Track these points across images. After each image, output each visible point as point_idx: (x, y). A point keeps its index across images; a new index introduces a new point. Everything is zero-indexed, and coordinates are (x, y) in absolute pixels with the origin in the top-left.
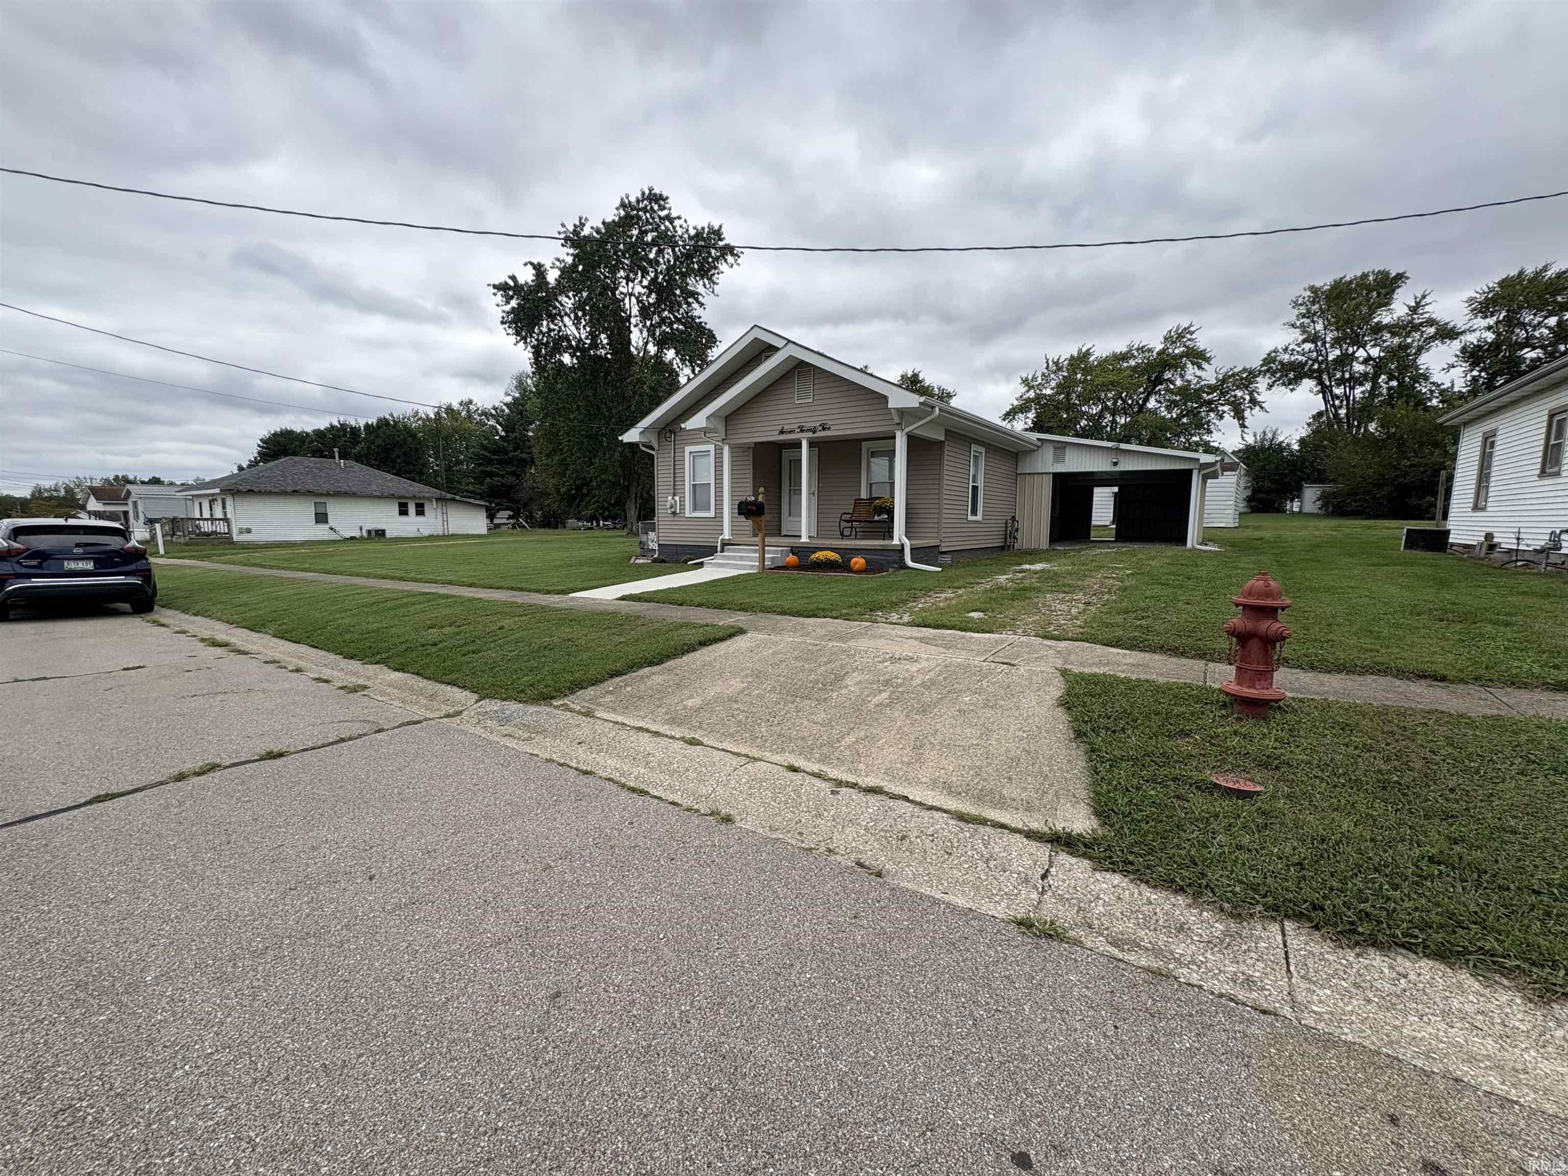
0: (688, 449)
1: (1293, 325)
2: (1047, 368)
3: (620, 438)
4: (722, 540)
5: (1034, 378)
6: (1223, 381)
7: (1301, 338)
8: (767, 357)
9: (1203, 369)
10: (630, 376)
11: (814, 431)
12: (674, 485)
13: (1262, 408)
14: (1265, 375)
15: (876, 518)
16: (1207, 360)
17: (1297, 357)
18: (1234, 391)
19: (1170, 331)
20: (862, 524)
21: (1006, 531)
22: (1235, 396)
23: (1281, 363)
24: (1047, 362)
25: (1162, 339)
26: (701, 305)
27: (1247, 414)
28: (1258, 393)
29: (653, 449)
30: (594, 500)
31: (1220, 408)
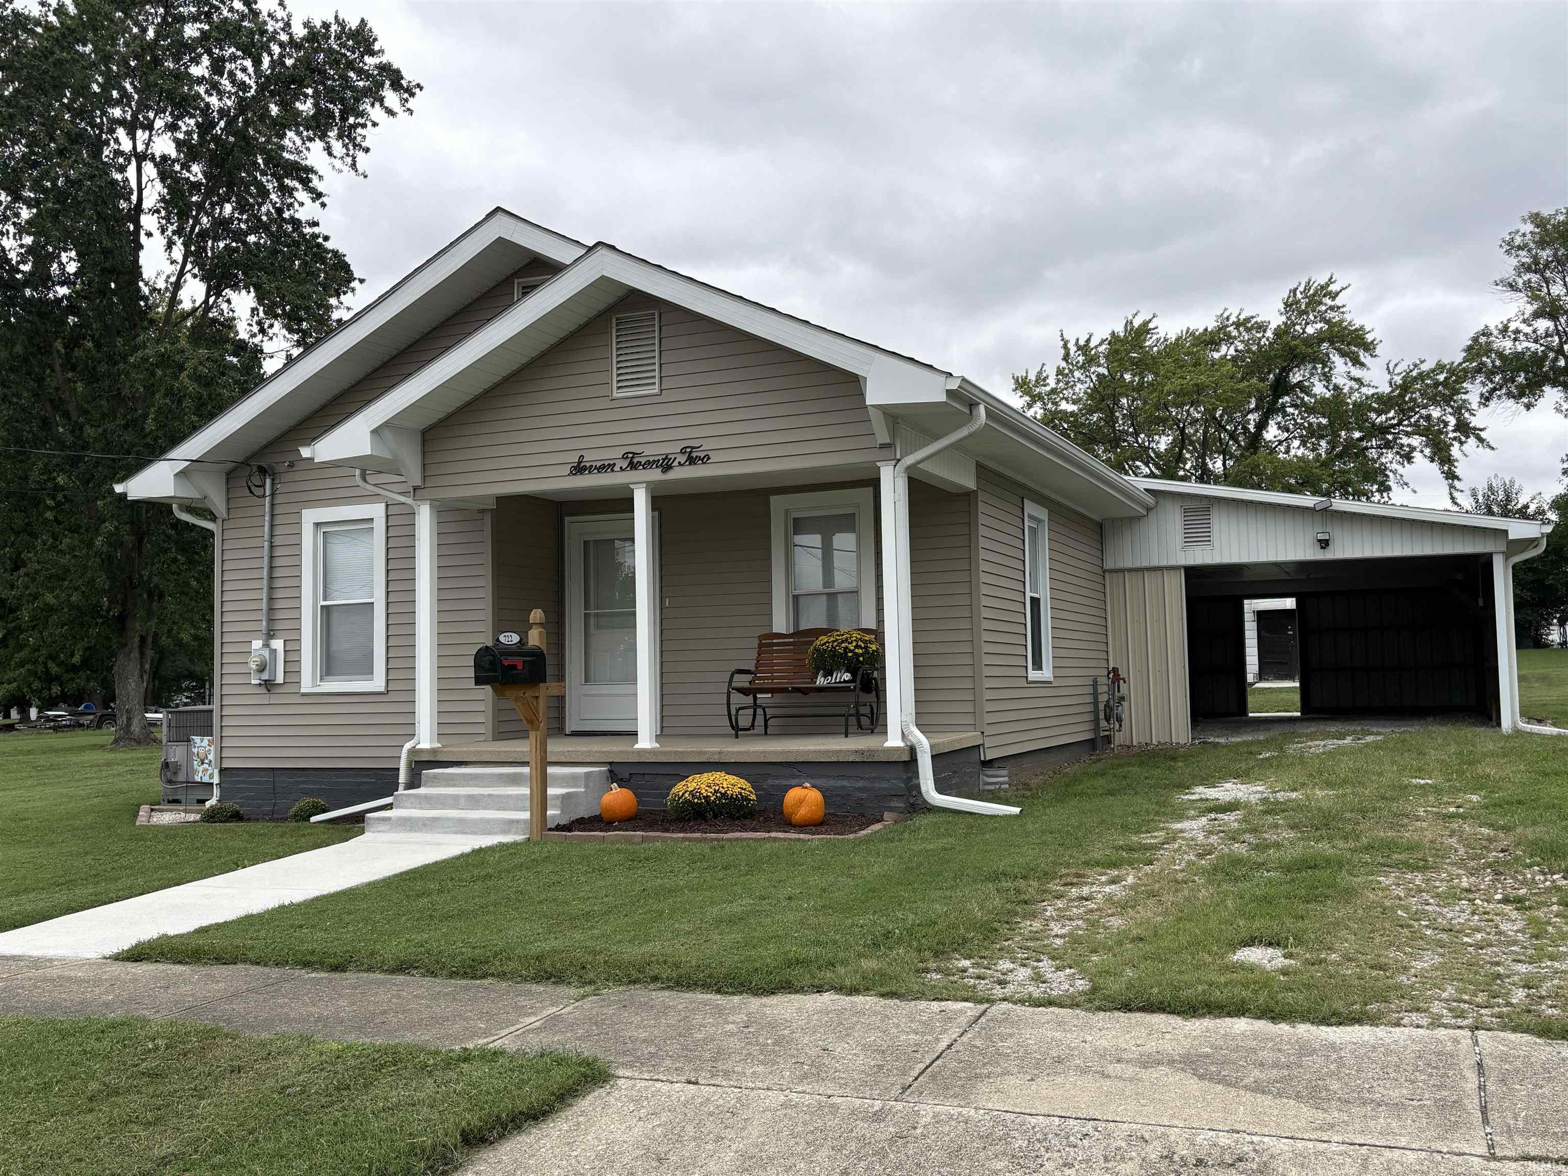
0: (310, 516)
1: (1511, 286)
2: (1066, 358)
3: (119, 488)
4: (413, 751)
5: (1041, 379)
6: (1405, 387)
7: (1530, 309)
8: (528, 290)
9: (1362, 365)
10: (136, 349)
11: (666, 465)
12: (271, 609)
13: (1481, 440)
14: (1473, 378)
15: (821, 681)
16: (1369, 347)
17: (1525, 344)
18: (1425, 407)
19: (1295, 290)
20: (779, 698)
21: (1096, 703)
22: (1428, 418)
23: (1500, 355)
24: (1065, 346)
25: (1281, 307)
26: (317, 195)
27: (1455, 451)
28: (1468, 410)
29: (214, 518)
30: (18, 657)
31: (1405, 440)
